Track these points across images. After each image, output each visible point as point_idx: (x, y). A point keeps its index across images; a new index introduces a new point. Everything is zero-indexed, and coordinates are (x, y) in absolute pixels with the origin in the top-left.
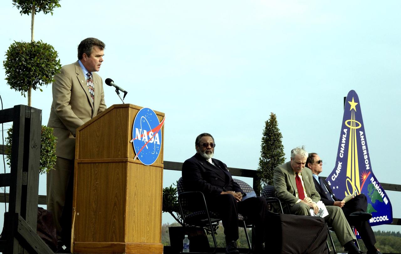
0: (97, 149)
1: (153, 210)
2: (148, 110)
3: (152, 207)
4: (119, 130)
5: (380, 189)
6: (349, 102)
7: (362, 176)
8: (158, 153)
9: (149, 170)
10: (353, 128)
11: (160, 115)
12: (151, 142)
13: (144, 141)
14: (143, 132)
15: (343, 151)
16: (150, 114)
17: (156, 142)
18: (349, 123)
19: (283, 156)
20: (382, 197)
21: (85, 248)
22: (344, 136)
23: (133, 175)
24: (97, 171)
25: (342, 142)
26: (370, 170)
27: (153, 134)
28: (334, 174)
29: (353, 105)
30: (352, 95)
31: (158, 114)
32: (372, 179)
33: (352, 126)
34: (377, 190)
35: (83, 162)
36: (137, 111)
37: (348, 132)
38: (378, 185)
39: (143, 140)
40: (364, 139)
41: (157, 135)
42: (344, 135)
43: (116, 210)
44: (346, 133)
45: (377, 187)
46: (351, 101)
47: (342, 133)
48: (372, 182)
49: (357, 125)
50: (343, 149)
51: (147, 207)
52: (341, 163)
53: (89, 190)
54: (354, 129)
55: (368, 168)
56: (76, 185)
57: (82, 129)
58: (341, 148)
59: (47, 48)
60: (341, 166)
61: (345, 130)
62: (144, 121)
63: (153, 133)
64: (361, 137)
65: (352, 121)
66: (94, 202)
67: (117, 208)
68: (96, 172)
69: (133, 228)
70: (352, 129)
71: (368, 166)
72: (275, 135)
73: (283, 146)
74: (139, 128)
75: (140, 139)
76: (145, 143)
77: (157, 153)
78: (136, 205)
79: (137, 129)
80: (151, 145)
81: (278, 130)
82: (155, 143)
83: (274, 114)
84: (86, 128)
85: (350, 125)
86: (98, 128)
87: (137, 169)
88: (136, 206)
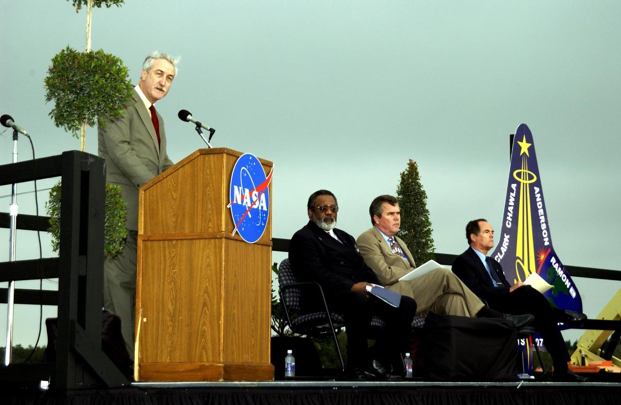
0: (174, 219)
1: (259, 313)
2: (251, 158)
3: (257, 307)
4: (208, 188)
5: (564, 275)
6: (519, 143)
7: (539, 256)
8: (265, 223)
9: (252, 250)
10: (525, 182)
11: (266, 164)
12: (255, 207)
13: (245, 206)
14: (244, 191)
15: (511, 217)
16: (253, 164)
17: (262, 207)
18: (519, 175)
19: (427, 226)
20: (568, 287)
21: (157, 372)
22: (513, 195)
23: (232, 259)
24: (175, 253)
25: (510, 204)
26: (551, 246)
27: (257, 195)
28: (499, 254)
29: (524, 146)
30: (524, 132)
31: (264, 163)
32: (553, 260)
33: (524, 179)
34: (560, 276)
35: (151, 239)
36: (235, 158)
37: (518, 188)
38: (562, 269)
39: (244, 204)
40: (540, 199)
41: (263, 196)
42: (511, 194)
43: (207, 314)
44: (515, 189)
45: (560, 272)
46: (522, 141)
47: (510, 190)
48: (553, 264)
49: (531, 178)
50: (510, 215)
51: (251, 307)
52: (508, 236)
53: (162, 282)
54: (526, 184)
55: (547, 243)
56: (141, 276)
57: (149, 188)
58: (508, 214)
59: (112, 61)
60: (508, 241)
61: (514, 186)
62: (245, 175)
63: (257, 193)
64: (536, 196)
65: (524, 172)
66: (171, 301)
67: (208, 310)
68: (173, 255)
69: (232, 340)
70: (524, 184)
71: (546, 240)
72: (416, 194)
73: (427, 211)
74: (239, 186)
75: (239, 202)
76: (248, 209)
77: (263, 224)
78: (236, 305)
79: (236, 187)
80: (255, 212)
81: (420, 186)
82: (260, 208)
83: (414, 162)
84: (155, 186)
85: (520, 178)
86: (175, 185)
87: (237, 249)
88: (236, 307)
